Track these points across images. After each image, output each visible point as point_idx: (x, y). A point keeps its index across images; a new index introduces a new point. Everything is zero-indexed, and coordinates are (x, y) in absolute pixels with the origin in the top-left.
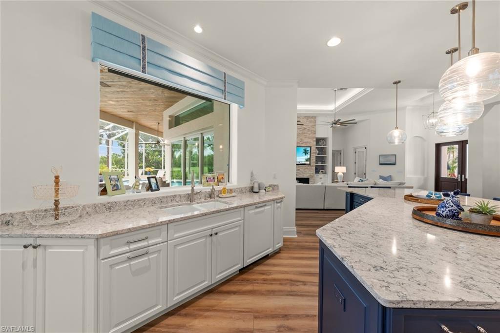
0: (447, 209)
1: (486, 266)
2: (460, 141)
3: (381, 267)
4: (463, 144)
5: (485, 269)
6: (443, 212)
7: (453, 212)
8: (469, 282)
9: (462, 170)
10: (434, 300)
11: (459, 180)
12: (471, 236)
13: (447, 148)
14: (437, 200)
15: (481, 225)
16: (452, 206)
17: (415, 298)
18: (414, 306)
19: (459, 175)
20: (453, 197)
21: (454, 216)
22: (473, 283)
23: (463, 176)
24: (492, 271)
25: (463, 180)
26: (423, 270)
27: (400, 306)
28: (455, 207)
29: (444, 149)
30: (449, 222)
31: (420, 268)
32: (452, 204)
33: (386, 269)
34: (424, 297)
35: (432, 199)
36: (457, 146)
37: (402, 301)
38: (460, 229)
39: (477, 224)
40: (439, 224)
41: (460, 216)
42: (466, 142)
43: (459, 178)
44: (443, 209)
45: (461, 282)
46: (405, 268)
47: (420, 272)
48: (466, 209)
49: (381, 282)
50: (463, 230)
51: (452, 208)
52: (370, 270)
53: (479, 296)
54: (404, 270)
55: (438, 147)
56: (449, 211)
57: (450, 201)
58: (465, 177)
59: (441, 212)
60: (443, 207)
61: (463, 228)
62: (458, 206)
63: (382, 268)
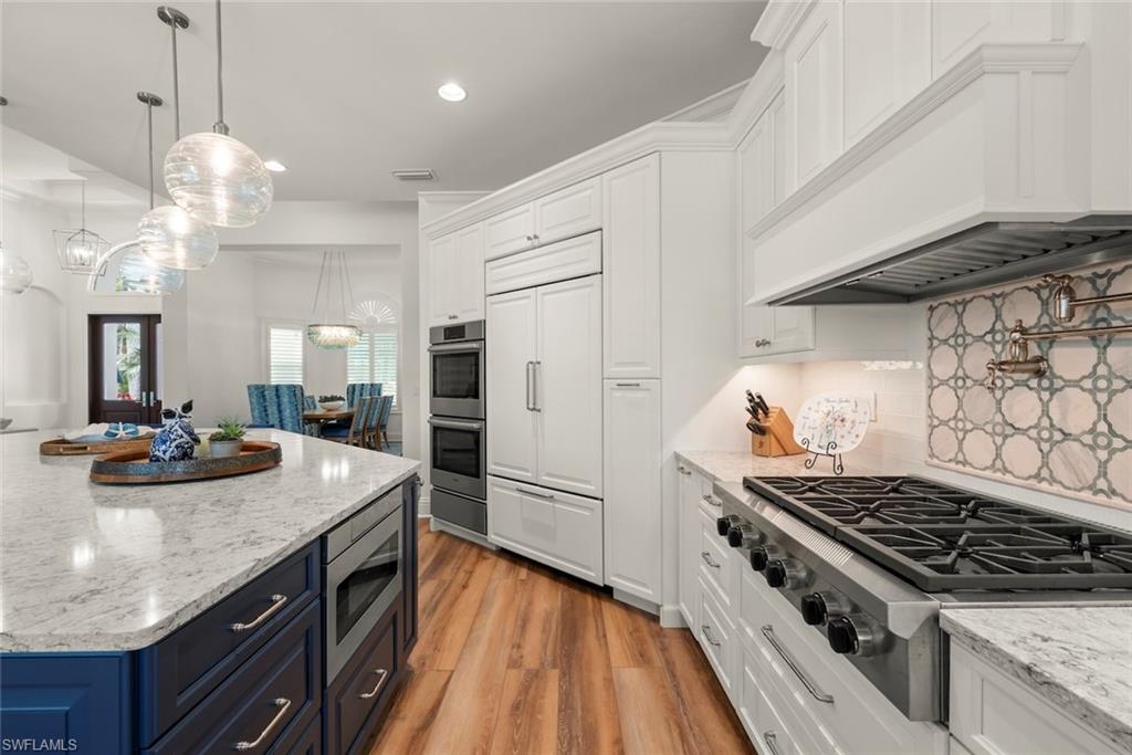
0: (174, 444)
1: (260, 511)
2: (144, 316)
3: (91, 591)
4: (150, 322)
5: (261, 514)
6: (164, 452)
7: (183, 447)
8: (253, 537)
9: (149, 382)
10: (225, 581)
11: (144, 405)
12: (221, 482)
13: (116, 329)
14: (132, 439)
15: (231, 458)
16: (182, 437)
17: (196, 596)
18: (198, 612)
19: (144, 394)
20: (181, 417)
21: (185, 454)
22: (258, 535)
23: (152, 394)
24: (268, 513)
25: (152, 404)
26: (181, 555)
27: (174, 626)
28: (186, 438)
29: (110, 331)
30: (180, 467)
31: (175, 555)
32: (180, 432)
33: (107, 588)
34: (209, 586)
35: (119, 440)
36: (136, 327)
37: (177, 613)
38: (202, 476)
39: (226, 459)
40: (163, 479)
41: (194, 455)
42: (157, 318)
43: (144, 399)
44: (164, 447)
45: (244, 542)
46: (146, 568)
47: (177, 559)
48: (204, 439)
49: (115, 612)
50: (208, 476)
51: (182, 440)
52: (65, 610)
53: (272, 545)
54: (148, 571)
55: (96, 322)
56: (177, 447)
57: (177, 427)
58: (155, 398)
59: (161, 454)
60: (164, 442)
61: (206, 472)
62: (191, 434)
63: (93, 592)
